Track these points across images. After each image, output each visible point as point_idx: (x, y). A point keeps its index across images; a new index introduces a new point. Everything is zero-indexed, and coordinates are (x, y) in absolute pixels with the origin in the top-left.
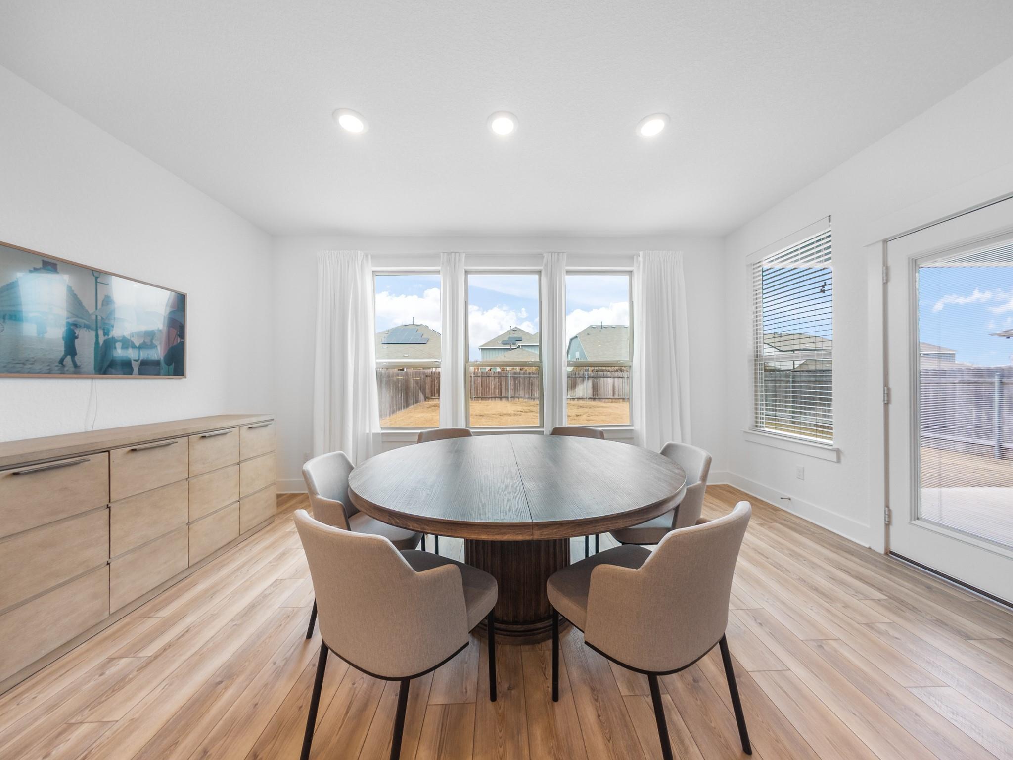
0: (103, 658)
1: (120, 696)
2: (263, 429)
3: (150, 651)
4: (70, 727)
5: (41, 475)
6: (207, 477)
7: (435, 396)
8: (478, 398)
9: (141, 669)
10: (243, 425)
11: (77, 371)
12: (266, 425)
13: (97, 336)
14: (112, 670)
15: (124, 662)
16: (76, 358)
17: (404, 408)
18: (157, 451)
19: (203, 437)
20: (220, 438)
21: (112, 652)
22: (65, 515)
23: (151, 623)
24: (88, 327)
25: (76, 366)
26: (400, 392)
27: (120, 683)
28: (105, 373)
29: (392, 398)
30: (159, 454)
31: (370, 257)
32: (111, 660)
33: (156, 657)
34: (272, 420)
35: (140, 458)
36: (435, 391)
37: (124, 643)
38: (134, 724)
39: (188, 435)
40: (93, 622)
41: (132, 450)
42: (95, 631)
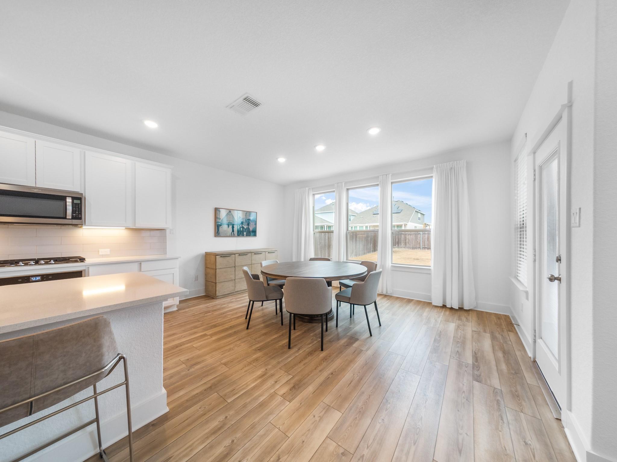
0: (232, 298)
1: (231, 303)
2: (273, 253)
3: (238, 300)
4: (225, 304)
5: (225, 257)
6: (256, 265)
7: (395, 246)
8: (425, 248)
9: (236, 301)
10: (267, 251)
11: (234, 236)
12: (274, 252)
14: (232, 300)
15: (234, 300)
16: (234, 232)
17: (372, 251)
18: (244, 256)
19: (255, 254)
20: (259, 254)
21: (233, 298)
22: (228, 267)
23: (241, 296)
25: (234, 234)
26: (369, 243)
27: (232, 302)
28: (239, 236)
29: (364, 245)
30: (245, 256)
31: (311, 189)
32: (233, 299)
33: (238, 301)
34: (277, 251)
35: (241, 257)
36: (395, 243)
37: (235, 297)
38: (231, 307)
39: (251, 253)
40: (232, 292)
41: (239, 255)
42: (233, 294)
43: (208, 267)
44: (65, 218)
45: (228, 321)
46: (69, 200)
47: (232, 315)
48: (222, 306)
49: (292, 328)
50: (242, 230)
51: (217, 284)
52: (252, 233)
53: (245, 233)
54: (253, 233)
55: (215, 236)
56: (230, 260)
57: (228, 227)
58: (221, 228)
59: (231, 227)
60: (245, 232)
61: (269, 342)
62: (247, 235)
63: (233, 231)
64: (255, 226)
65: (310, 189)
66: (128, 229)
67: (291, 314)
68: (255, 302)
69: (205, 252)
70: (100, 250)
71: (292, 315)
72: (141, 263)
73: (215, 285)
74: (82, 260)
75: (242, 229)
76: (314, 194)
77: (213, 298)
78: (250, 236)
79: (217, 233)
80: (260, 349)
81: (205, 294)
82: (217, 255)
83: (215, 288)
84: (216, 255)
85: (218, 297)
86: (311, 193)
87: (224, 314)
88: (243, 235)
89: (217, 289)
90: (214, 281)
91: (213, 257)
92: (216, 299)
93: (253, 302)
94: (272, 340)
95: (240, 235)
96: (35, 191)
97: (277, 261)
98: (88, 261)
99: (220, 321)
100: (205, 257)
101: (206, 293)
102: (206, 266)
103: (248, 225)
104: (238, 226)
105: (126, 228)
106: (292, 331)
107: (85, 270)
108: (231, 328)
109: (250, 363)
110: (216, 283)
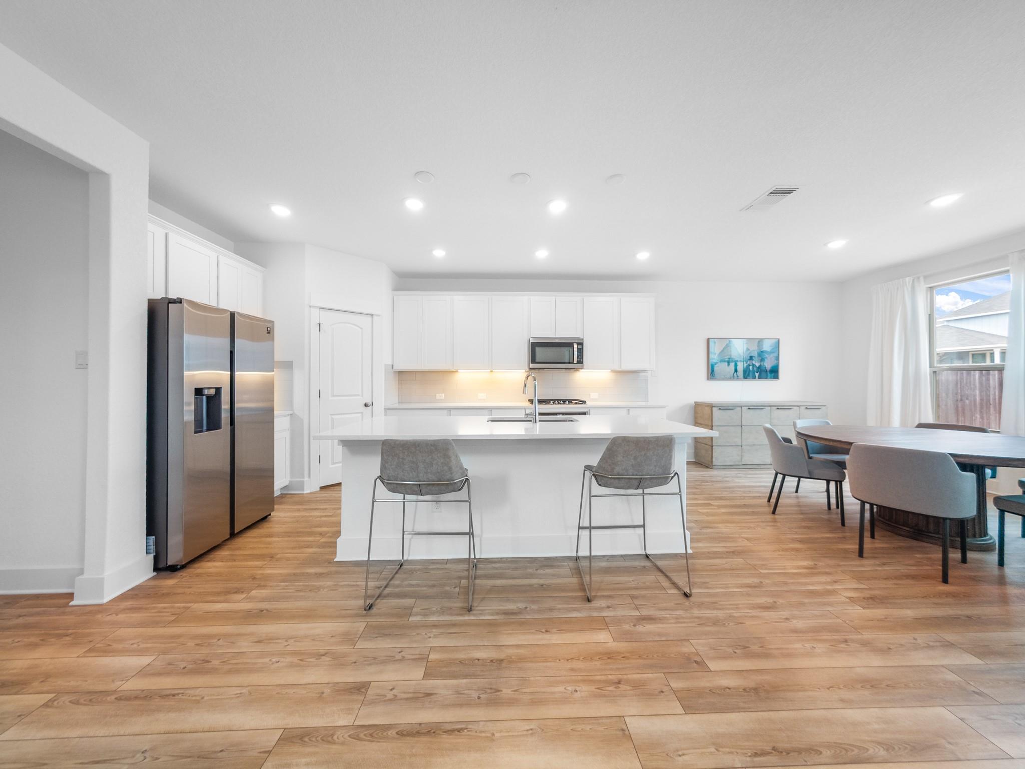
0: (737, 472)
1: (738, 478)
2: (818, 410)
3: (748, 476)
4: (727, 477)
5: (726, 410)
6: (780, 426)
9: (745, 477)
10: (801, 406)
11: (738, 379)
12: (819, 408)
13: (744, 365)
14: (738, 475)
15: (742, 475)
16: (738, 373)
18: (758, 409)
19: (778, 408)
20: (787, 410)
22: (730, 425)
23: (753, 472)
24: (741, 361)
25: (737, 376)
28: (746, 379)
30: (760, 411)
32: (740, 473)
34: (824, 406)
35: (752, 412)
37: (743, 472)
38: (739, 482)
39: (771, 406)
40: (737, 463)
41: (749, 408)
42: (738, 467)
43: (699, 422)
44: (573, 363)
45: (739, 498)
46: (575, 346)
47: (744, 492)
48: (724, 479)
49: (867, 534)
50: (751, 369)
51: (714, 447)
52: (771, 374)
53: (757, 375)
54: (774, 373)
55: (708, 380)
56: (734, 414)
57: (729, 365)
58: (718, 367)
59: (732, 365)
60: (757, 373)
61: (817, 538)
62: (760, 378)
63: (736, 371)
64: (776, 362)
65: (919, 278)
66: (613, 371)
67: (863, 503)
68: (786, 476)
69: (695, 402)
70: (591, 393)
71: (867, 506)
72: (629, 410)
73: (711, 449)
74: (584, 402)
75: (751, 367)
76: (931, 288)
77: (707, 467)
78: (766, 378)
79: (712, 374)
80: (801, 541)
81: (694, 460)
82: (714, 406)
83: (710, 452)
84: (712, 406)
85: (715, 467)
86: (922, 287)
87: (729, 488)
88: (754, 378)
89: (714, 454)
90: (710, 444)
91: (707, 410)
92: (712, 469)
93: (784, 476)
94: (822, 538)
95: (748, 378)
96: (557, 341)
97: (828, 423)
98: (588, 403)
99: (725, 494)
100: (695, 408)
101: (696, 459)
102: (695, 421)
103: (762, 360)
104: (745, 363)
105: (612, 371)
106: (867, 539)
107: (587, 412)
108: (745, 506)
109: (786, 550)
110: (712, 446)
